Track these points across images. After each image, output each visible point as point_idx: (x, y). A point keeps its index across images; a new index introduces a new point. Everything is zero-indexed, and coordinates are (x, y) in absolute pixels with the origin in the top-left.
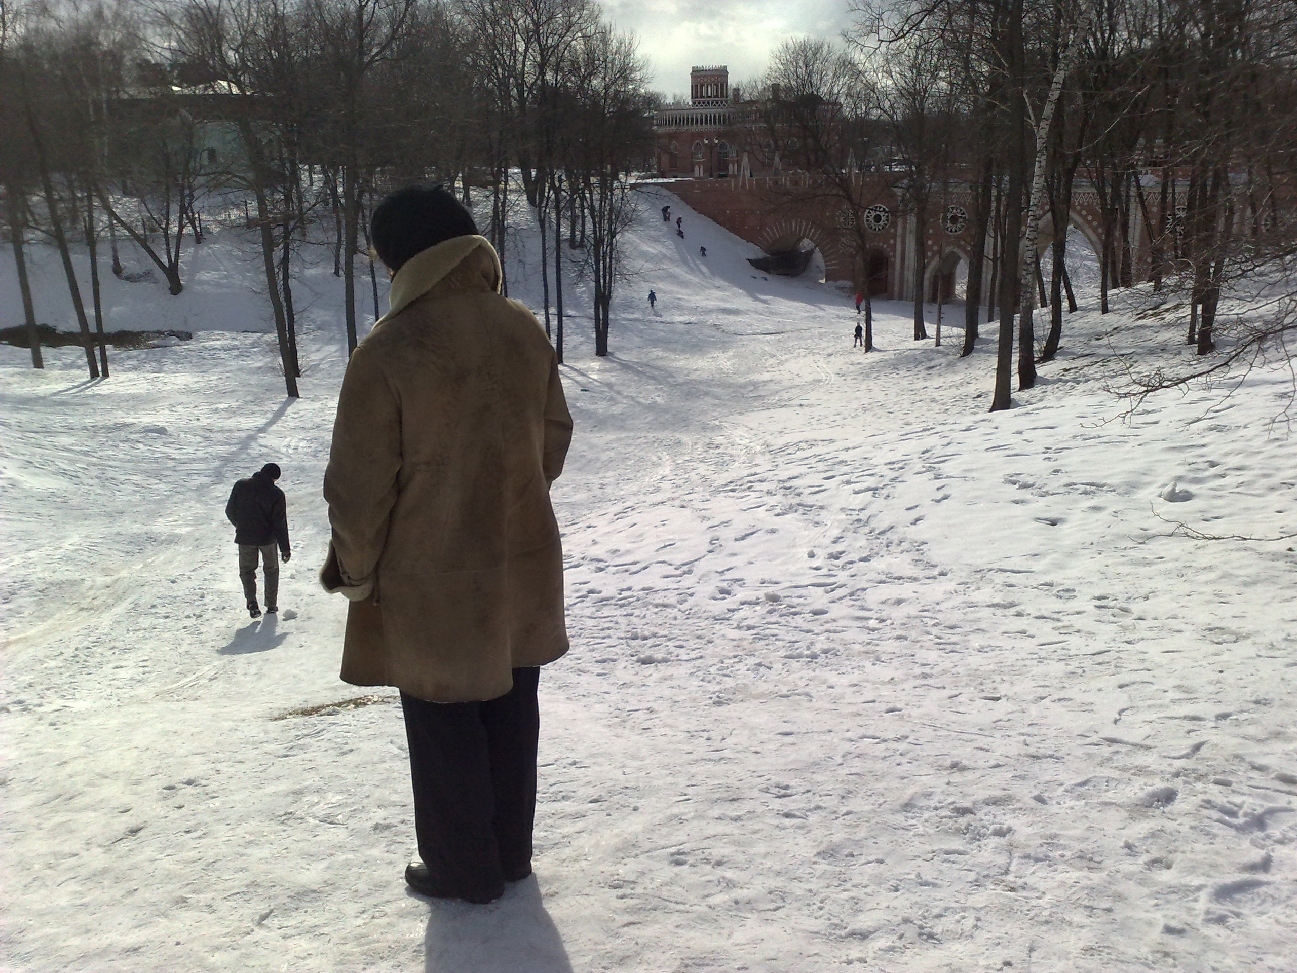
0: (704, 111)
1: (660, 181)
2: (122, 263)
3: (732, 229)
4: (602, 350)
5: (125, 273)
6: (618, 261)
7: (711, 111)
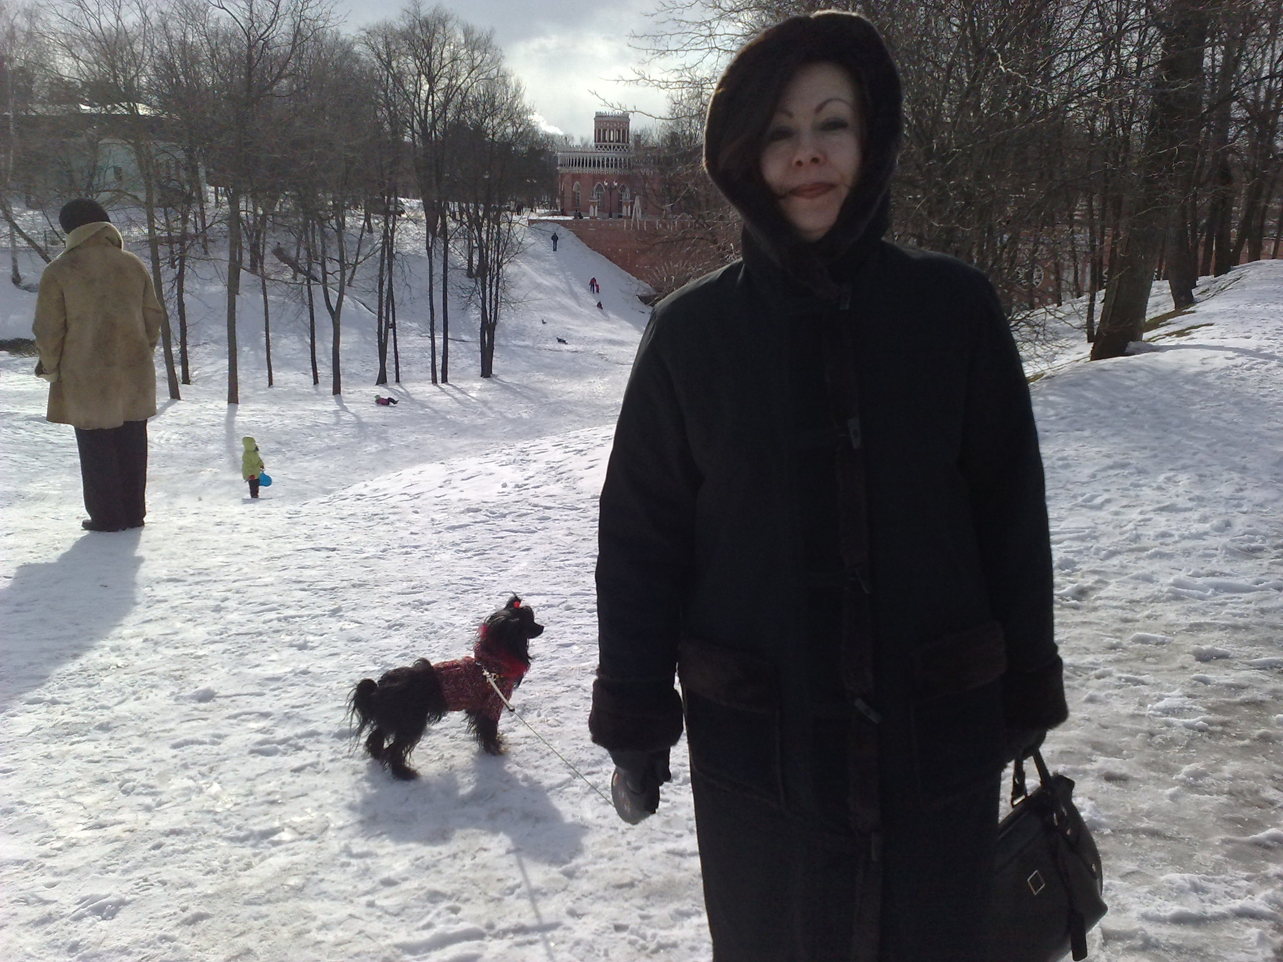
0: (606, 155)
1: (561, 218)
2: (22, 273)
3: (623, 267)
4: (486, 372)
5: (25, 283)
6: (504, 290)
7: (611, 154)
